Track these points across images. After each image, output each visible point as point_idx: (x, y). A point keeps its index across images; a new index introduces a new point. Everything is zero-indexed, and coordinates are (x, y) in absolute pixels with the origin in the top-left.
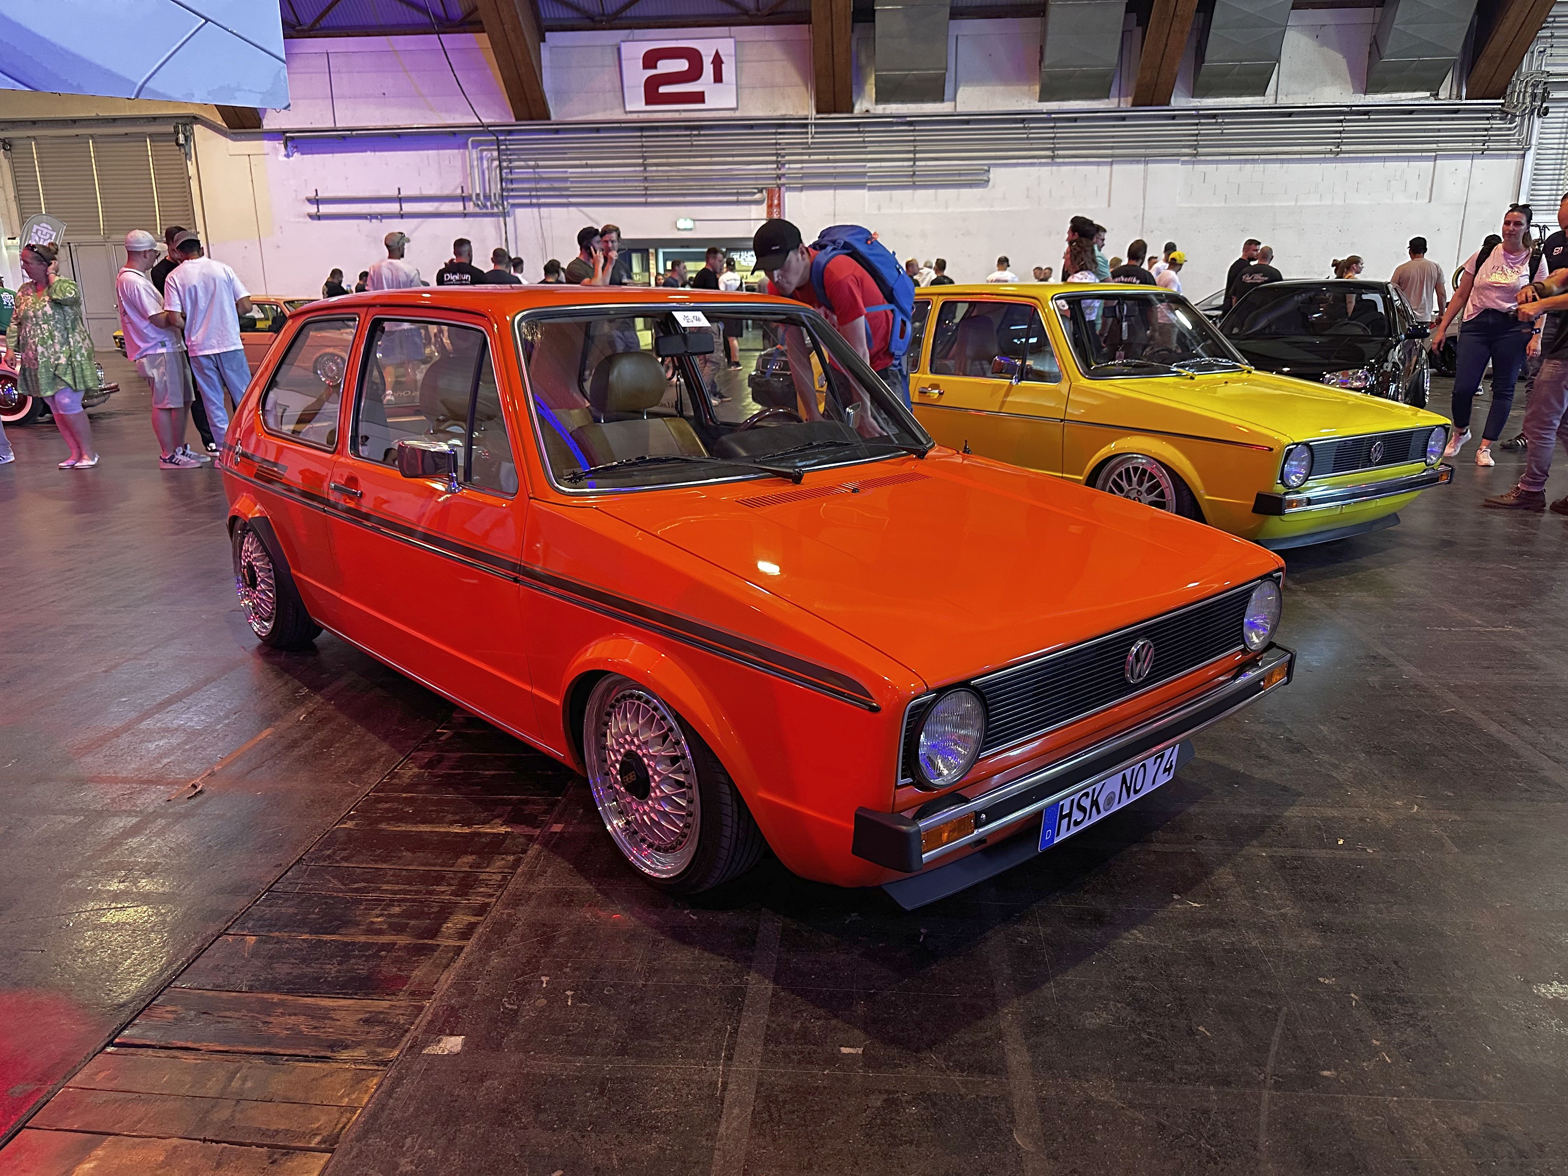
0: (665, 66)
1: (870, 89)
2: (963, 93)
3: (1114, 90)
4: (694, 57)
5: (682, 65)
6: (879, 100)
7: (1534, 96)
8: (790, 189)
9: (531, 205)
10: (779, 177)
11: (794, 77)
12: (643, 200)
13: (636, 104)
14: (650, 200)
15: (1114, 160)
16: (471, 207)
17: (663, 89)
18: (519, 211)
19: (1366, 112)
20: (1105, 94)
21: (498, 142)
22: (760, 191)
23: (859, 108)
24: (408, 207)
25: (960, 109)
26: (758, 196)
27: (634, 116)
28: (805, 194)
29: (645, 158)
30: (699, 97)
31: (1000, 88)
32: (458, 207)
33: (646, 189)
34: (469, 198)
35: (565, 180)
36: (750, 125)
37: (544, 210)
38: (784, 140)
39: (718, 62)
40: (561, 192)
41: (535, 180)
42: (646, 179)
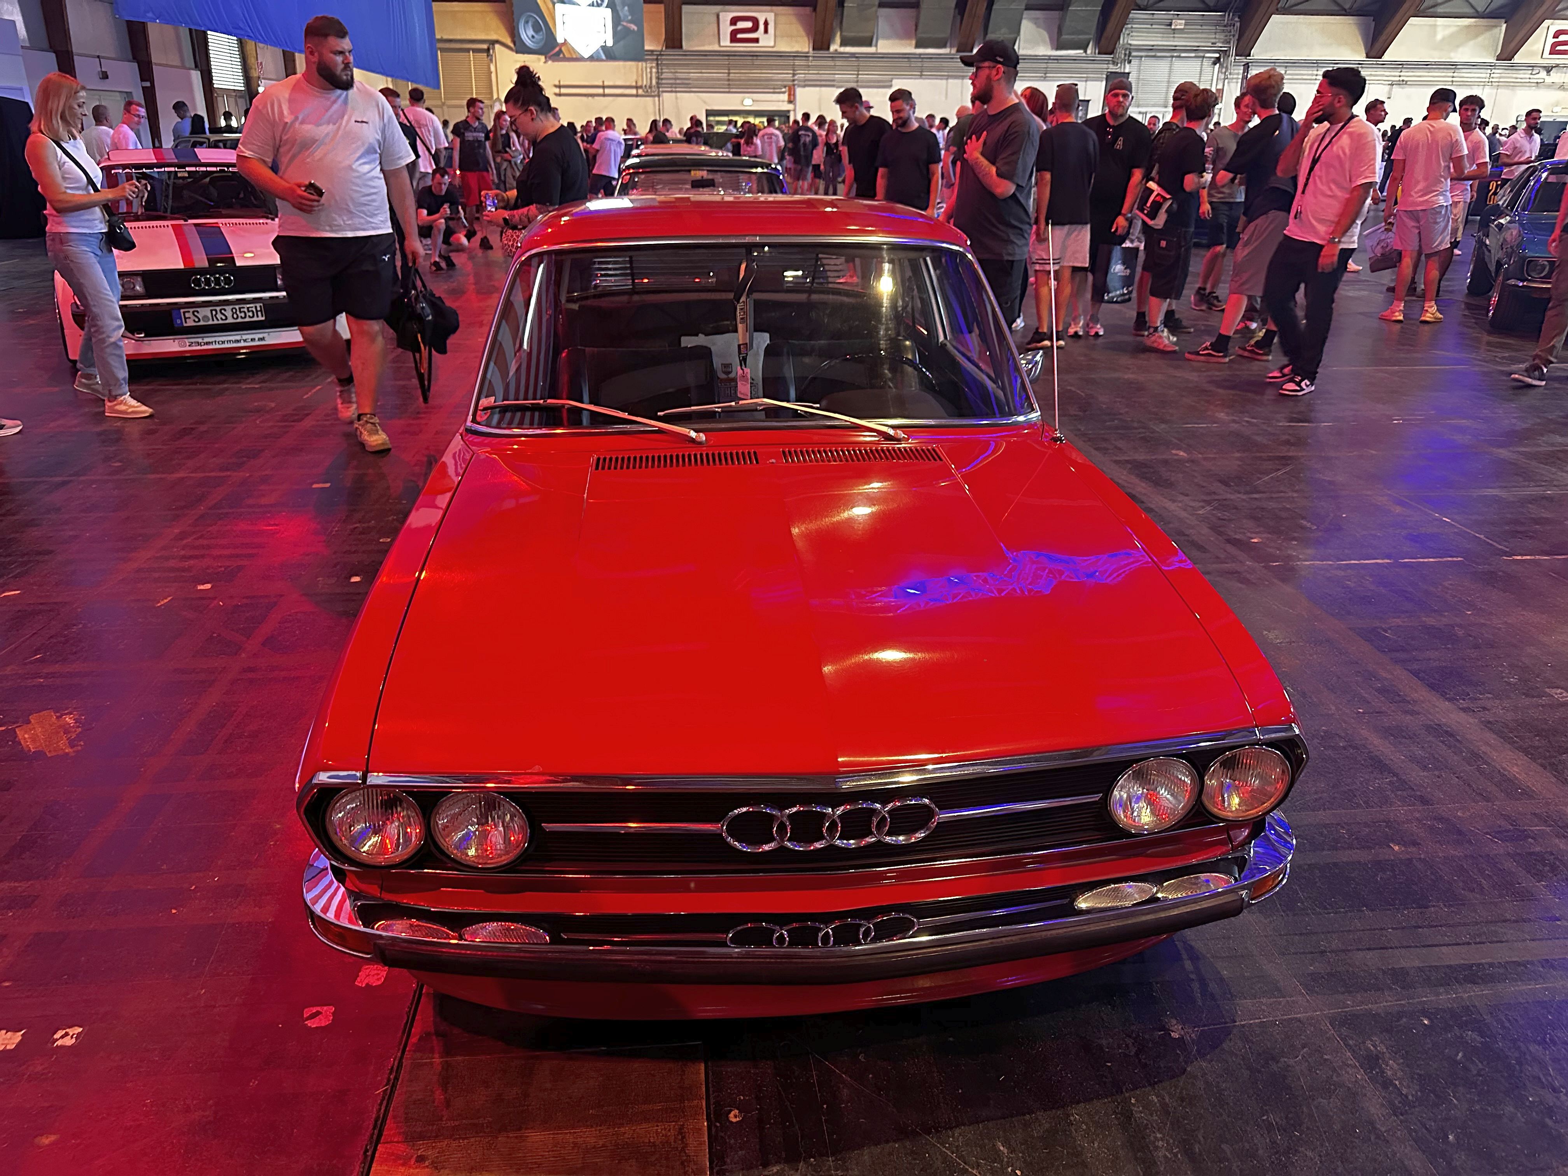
0: (741, 25)
1: (838, 39)
2: (880, 42)
3: (948, 44)
4: (755, 21)
5: (749, 24)
6: (843, 44)
7: (1125, 54)
8: (799, 86)
9: (671, 92)
10: (794, 81)
11: (803, 33)
12: (729, 90)
13: (726, 42)
14: (732, 90)
15: (948, 77)
16: (640, 91)
17: (739, 36)
18: (665, 94)
19: (1057, 59)
20: (944, 46)
21: (657, 59)
22: (785, 87)
23: (832, 48)
24: (607, 91)
25: (879, 51)
26: (784, 90)
28: (807, 89)
29: (729, 70)
30: (756, 40)
31: (897, 41)
32: (634, 91)
33: (730, 85)
34: (641, 87)
35: (689, 79)
36: (780, 55)
37: (679, 94)
38: (797, 62)
39: (766, 24)
40: (687, 85)
41: (675, 79)
42: (729, 80)
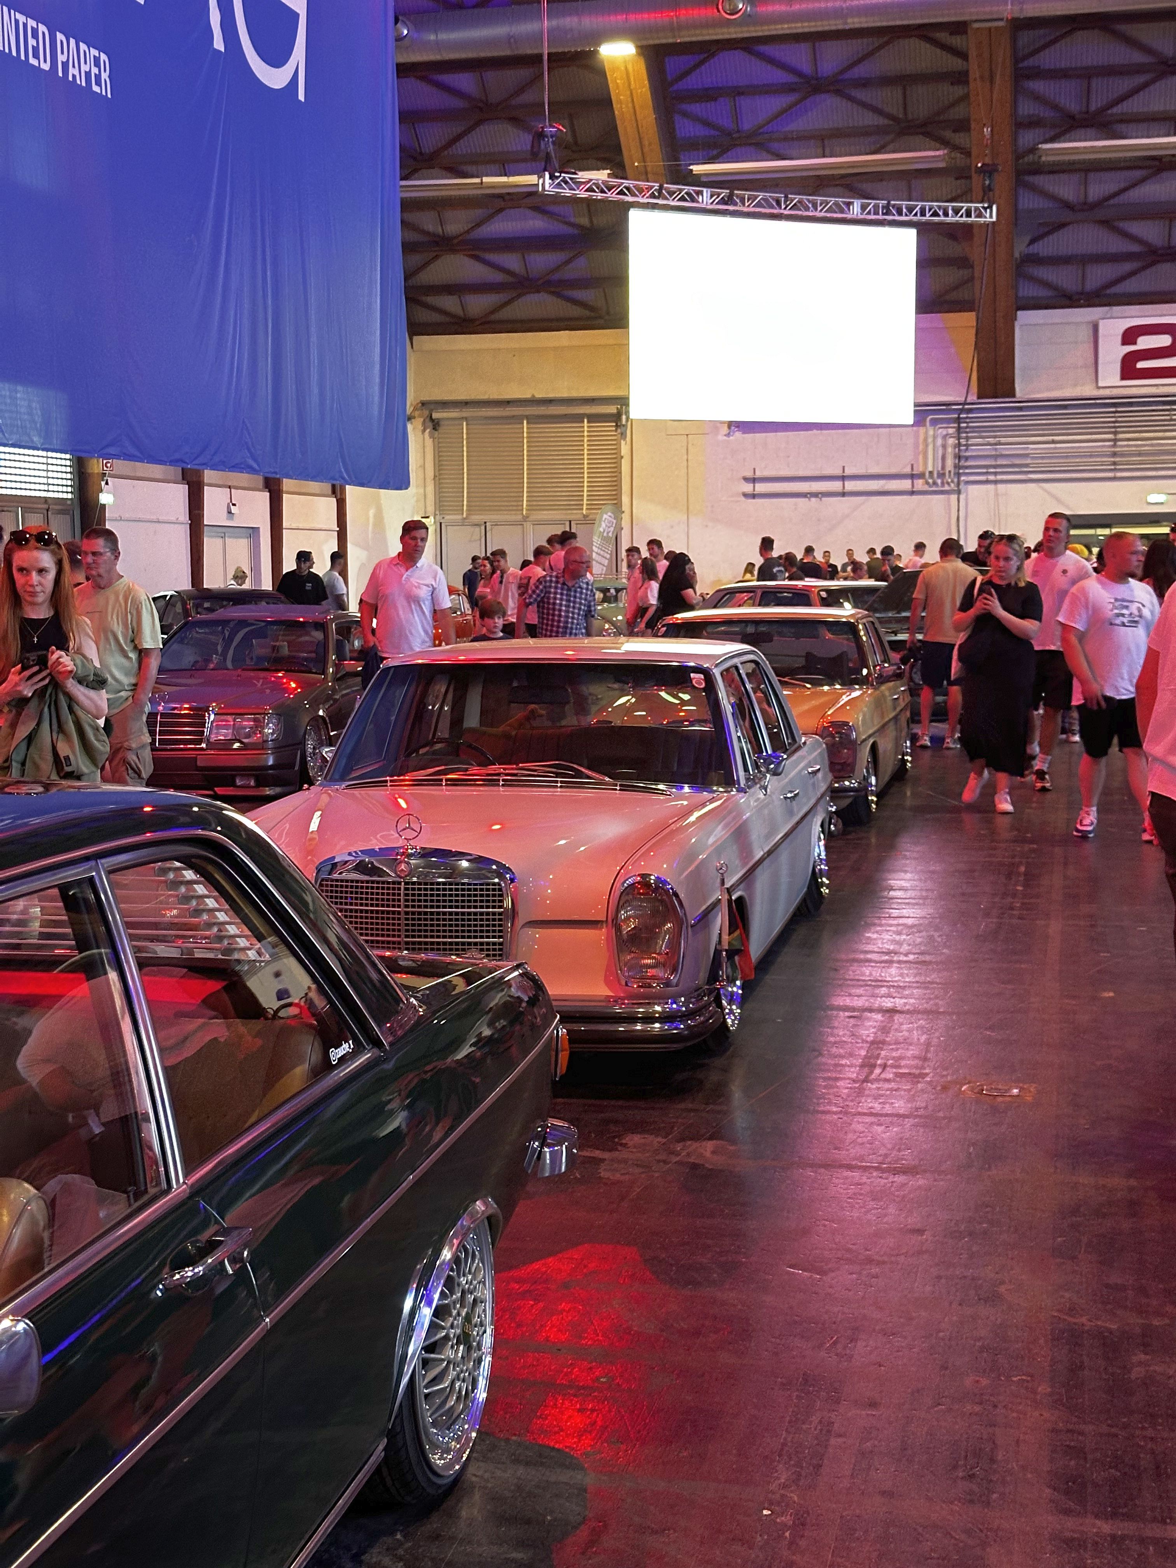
0: (1145, 342)
5: (1164, 341)
9: (987, 482)
12: (1111, 475)
13: (1111, 379)
14: (1119, 474)
16: (919, 484)
17: (1141, 365)
18: (972, 488)
21: (958, 420)
24: (850, 486)
27: (1107, 392)
29: (1115, 433)
32: (906, 484)
33: (1114, 463)
34: (921, 476)
35: (1026, 456)
37: (1000, 487)
40: (1020, 469)
41: (996, 457)
42: (1114, 454)
